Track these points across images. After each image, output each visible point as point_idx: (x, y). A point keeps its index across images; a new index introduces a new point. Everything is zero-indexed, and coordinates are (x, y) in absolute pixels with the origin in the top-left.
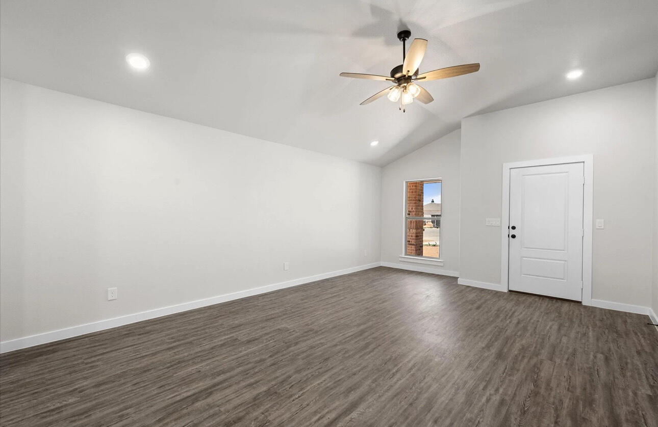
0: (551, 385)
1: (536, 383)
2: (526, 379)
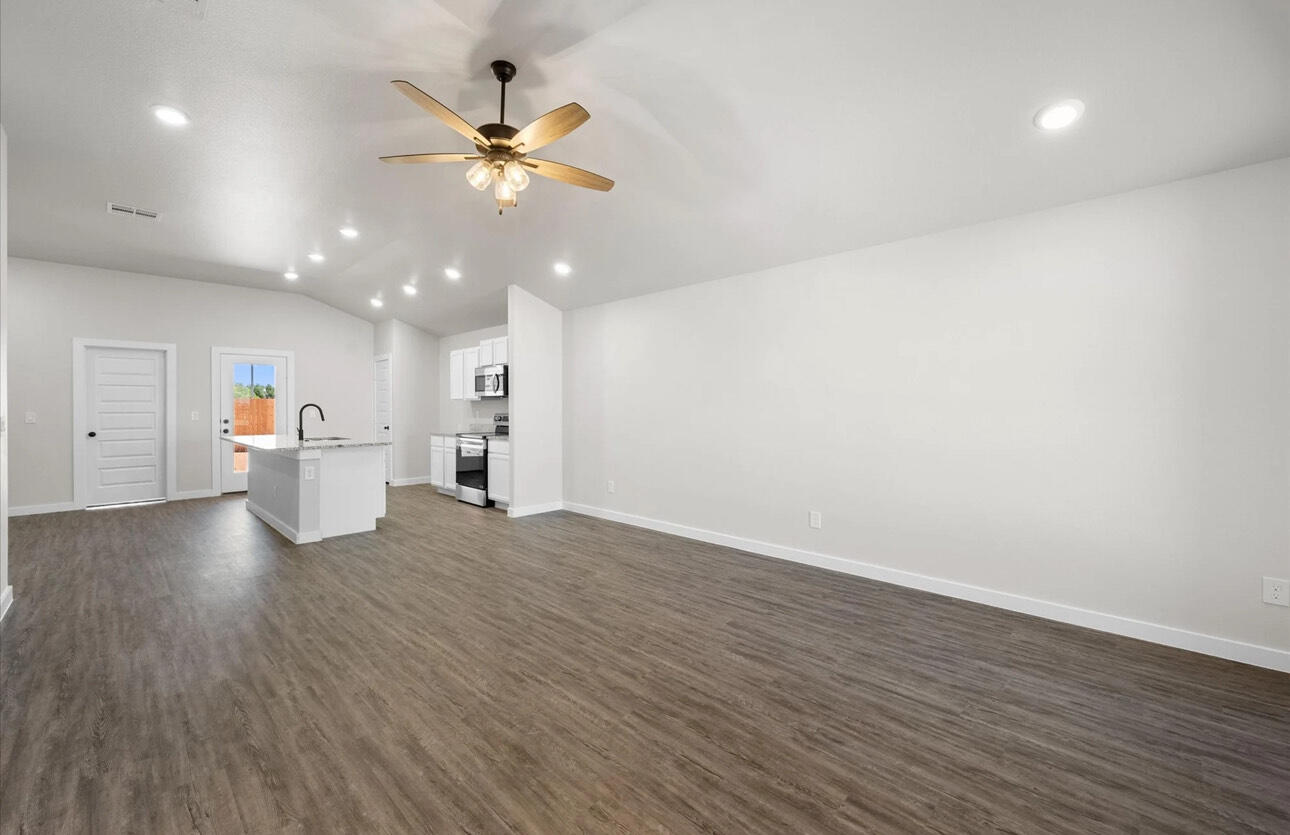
0: (224, 771)
1: (254, 754)
2: (275, 747)
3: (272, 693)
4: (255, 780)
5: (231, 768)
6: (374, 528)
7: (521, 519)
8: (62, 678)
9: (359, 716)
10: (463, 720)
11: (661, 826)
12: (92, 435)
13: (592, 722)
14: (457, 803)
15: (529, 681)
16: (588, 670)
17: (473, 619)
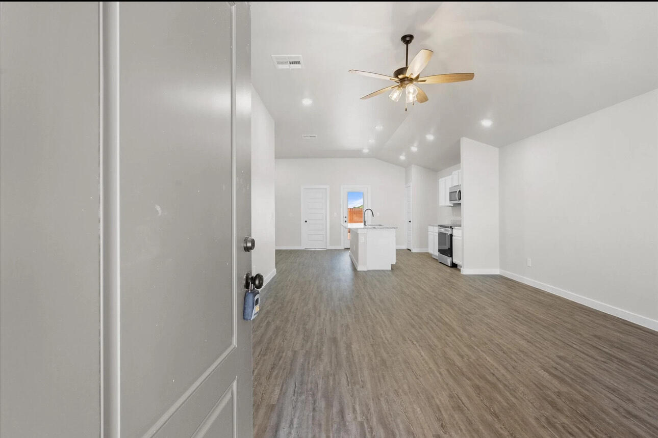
3: (319, 316)
4: (302, 336)
5: (298, 331)
6: (390, 269)
7: (466, 275)
8: (276, 296)
9: (339, 331)
10: (371, 345)
11: (419, 409)
12: (306, 221)
13: (423, 365)
14: (350, 366)
15: (409, 342)
16: (440, 347)
17: (405, 313)
